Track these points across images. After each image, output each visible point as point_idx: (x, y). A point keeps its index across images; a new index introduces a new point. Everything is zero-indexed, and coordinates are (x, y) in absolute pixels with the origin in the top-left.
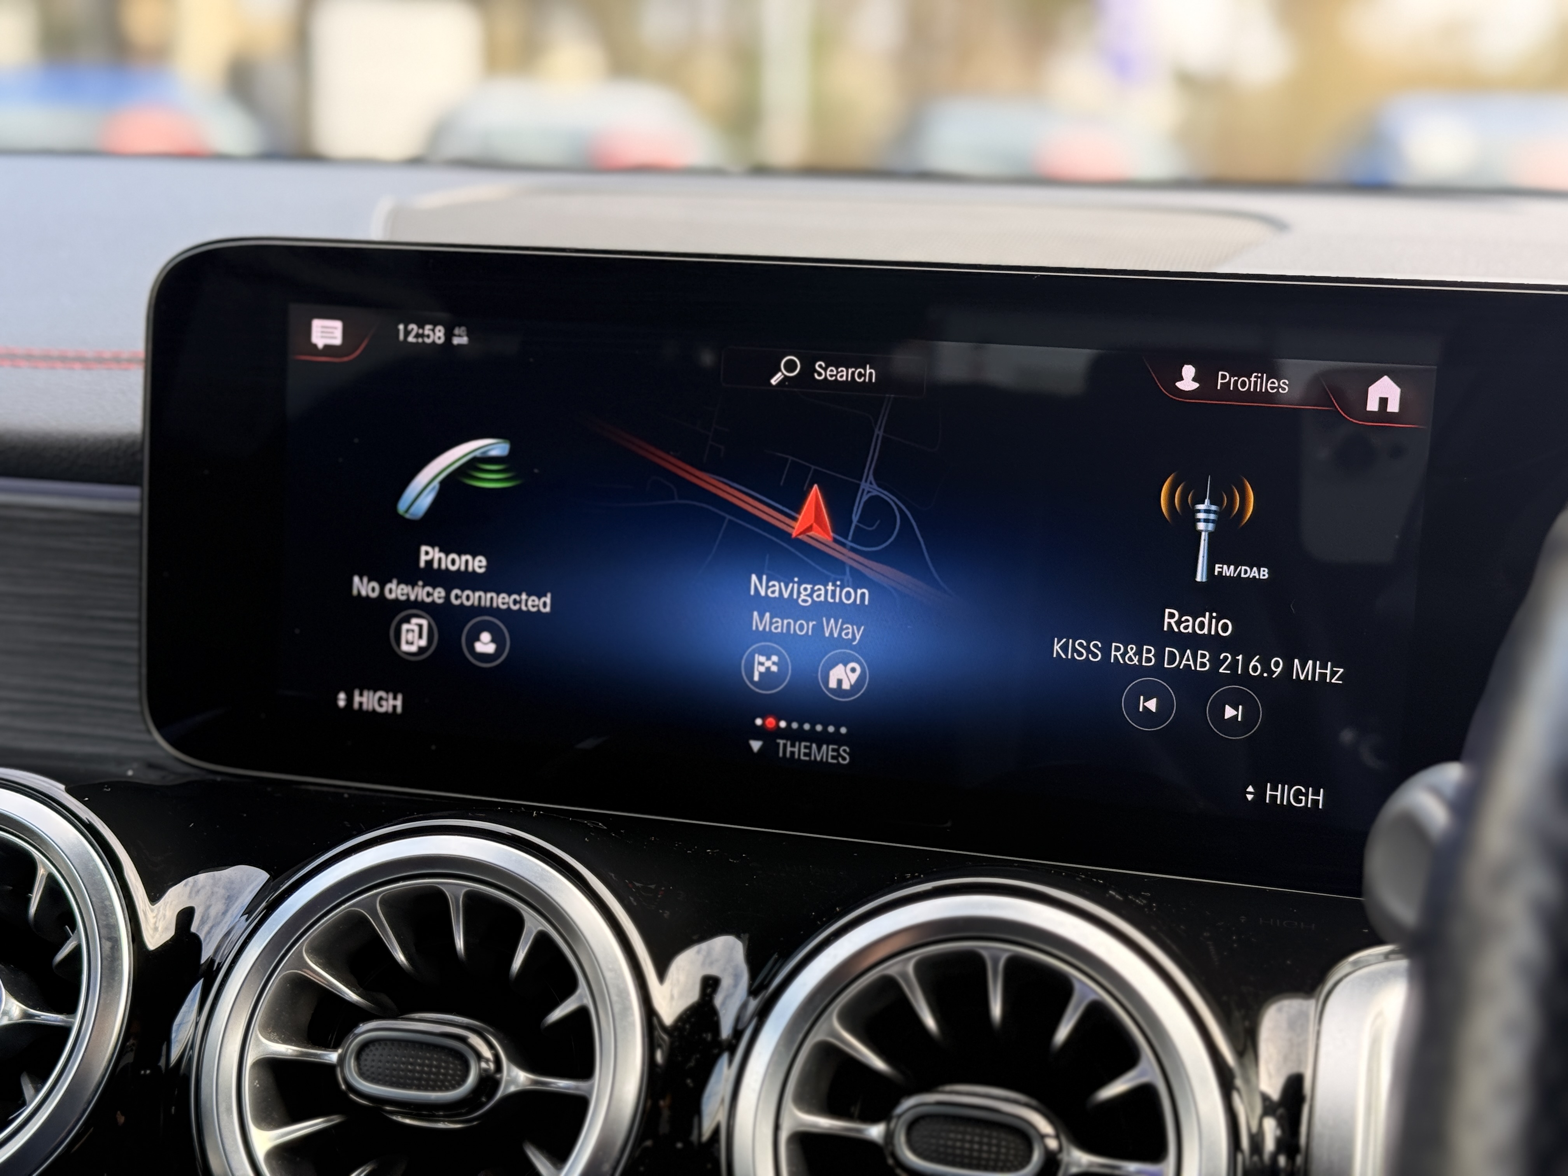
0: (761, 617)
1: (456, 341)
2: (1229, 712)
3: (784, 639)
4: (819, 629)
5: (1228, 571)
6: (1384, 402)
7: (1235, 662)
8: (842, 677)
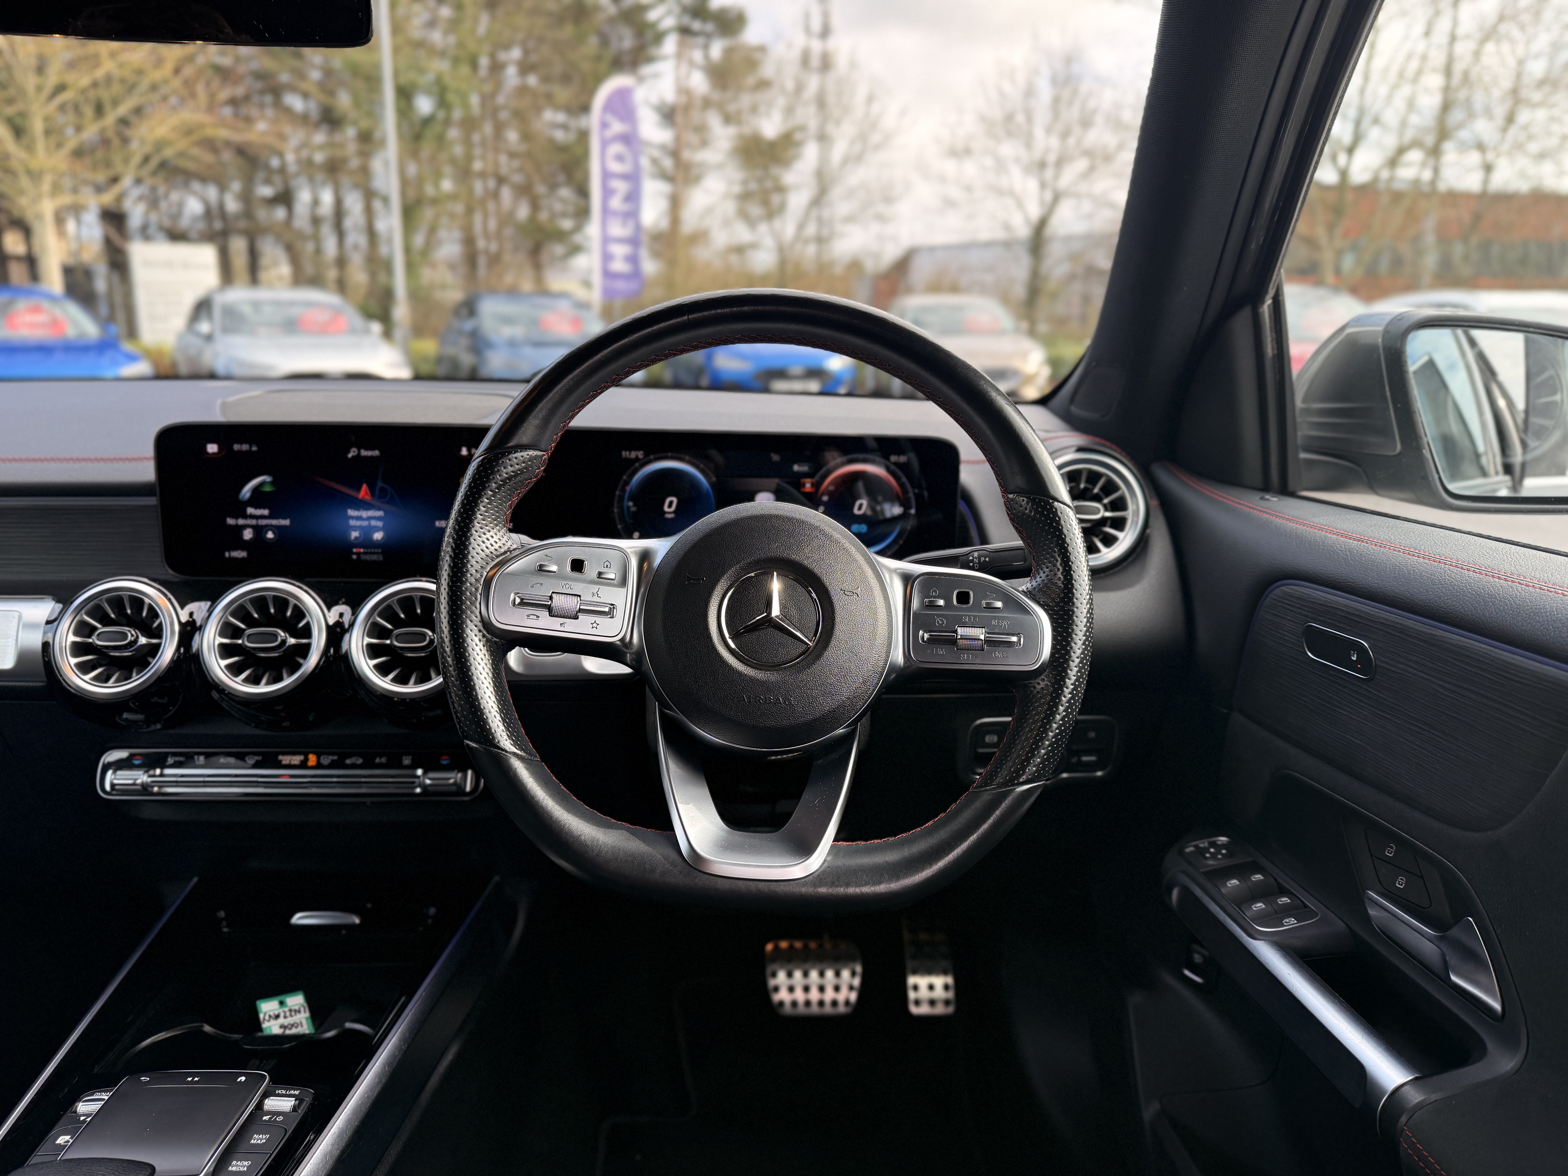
0: (352, 521)
1: (253, 449)
3: (360, 527)
4: (370, 523)
8: (378, 536)
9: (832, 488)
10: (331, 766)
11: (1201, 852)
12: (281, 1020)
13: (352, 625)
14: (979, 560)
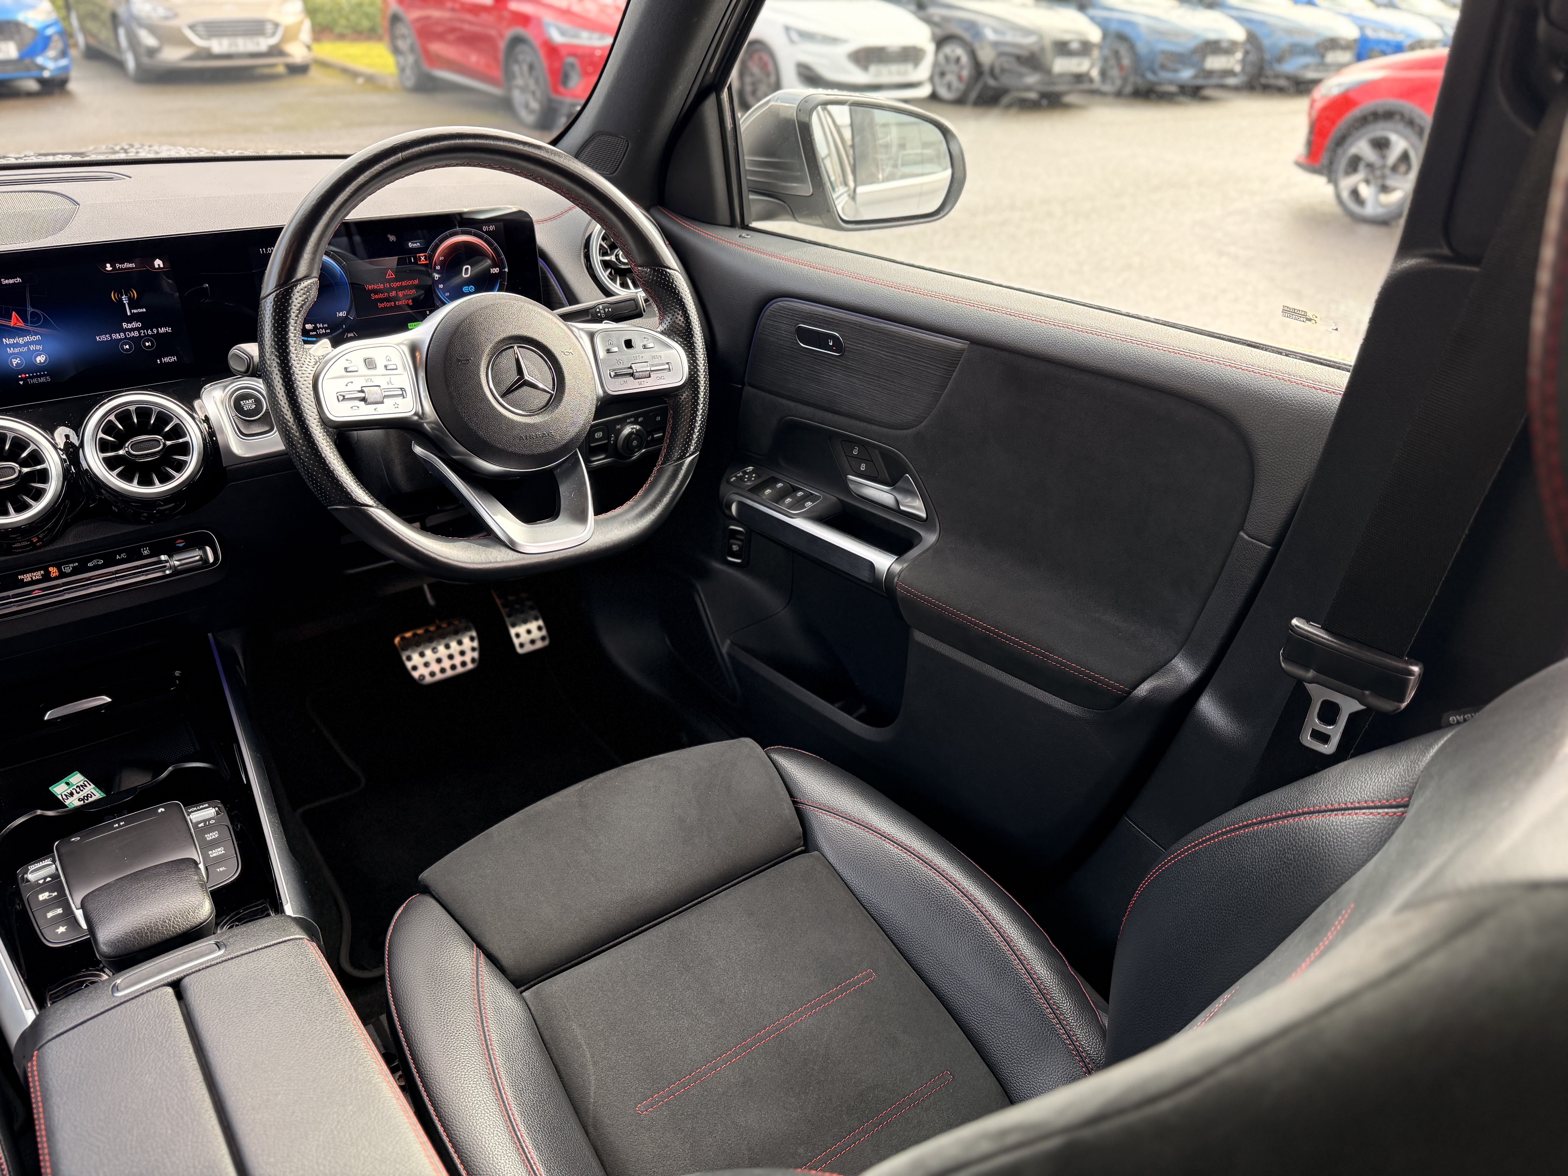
0: (10, 349)
2: (147, 344)
3: (19, 353)
4: (29, 349)
5: (135, 311)
6: (159, 265)
7: (144, 332)
8: (41, 359)
9: (442, 258)
10: (75, 572)
11: (741, 479)
12: (76, 796)
13: (82, 445)
14: (605, 311)
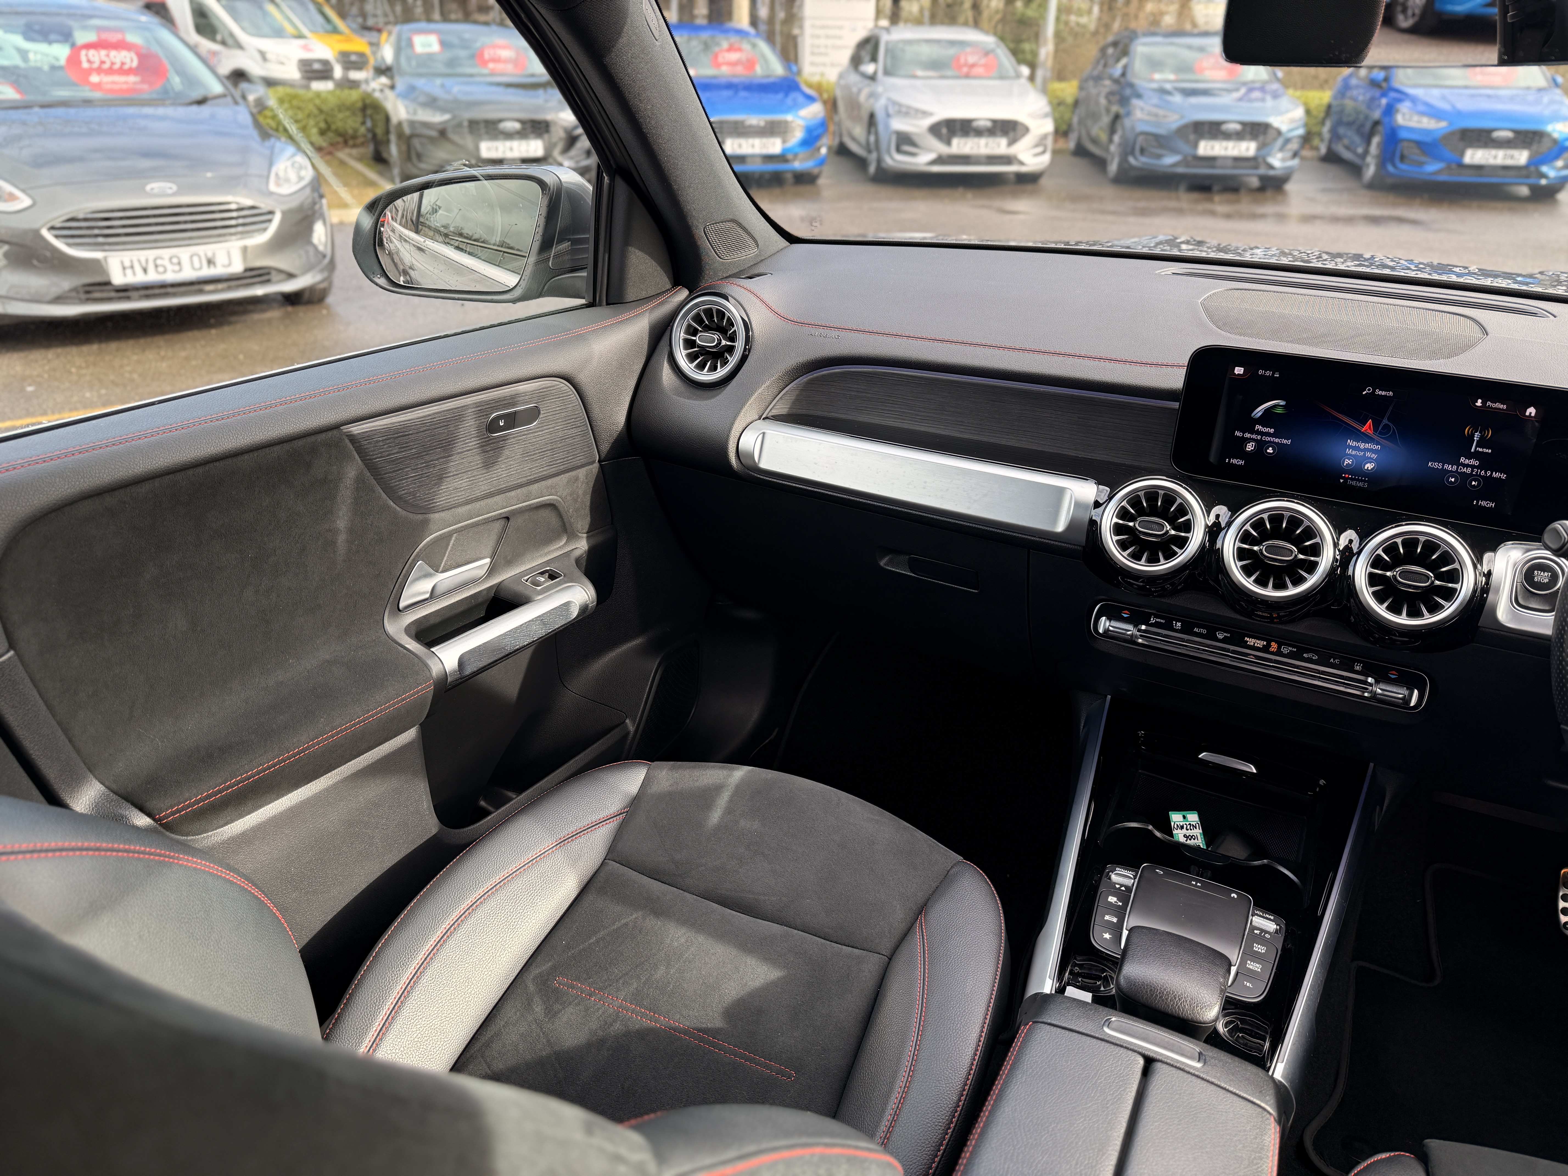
1: (1275, 375)
2: (1473, 483)
4: (1365, 454)
5: (1480, 450)
6: (1530, 413)
7: (1478, 471)
8: (1369, 466)
10: (1290, 656)
